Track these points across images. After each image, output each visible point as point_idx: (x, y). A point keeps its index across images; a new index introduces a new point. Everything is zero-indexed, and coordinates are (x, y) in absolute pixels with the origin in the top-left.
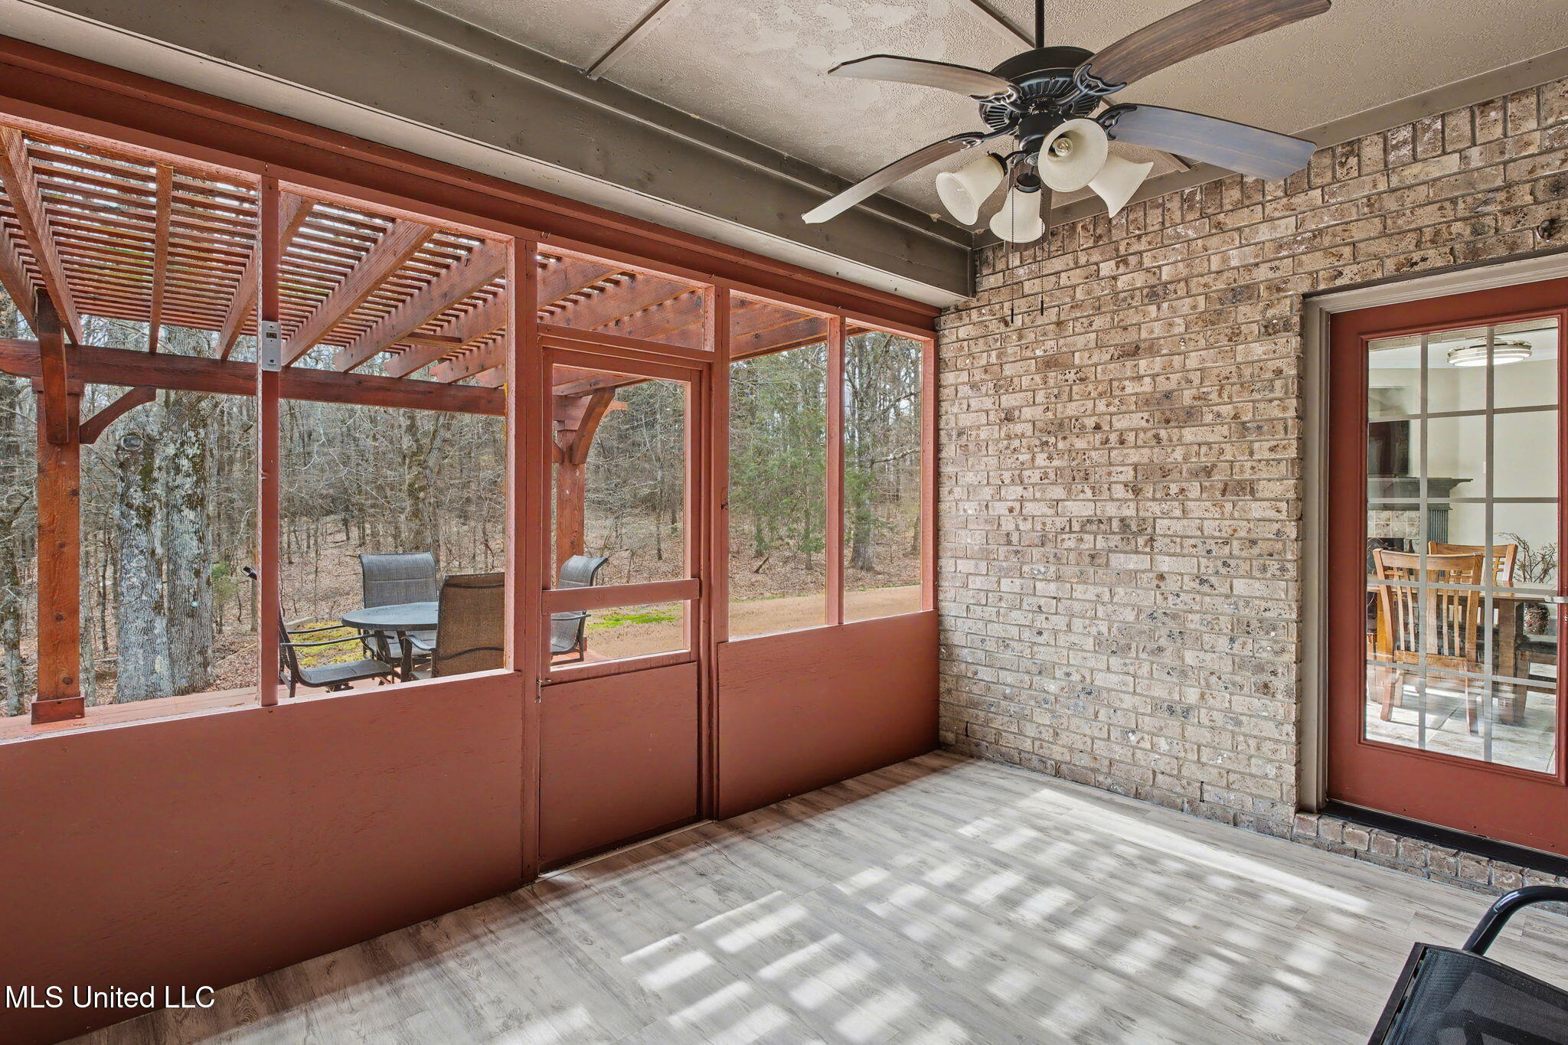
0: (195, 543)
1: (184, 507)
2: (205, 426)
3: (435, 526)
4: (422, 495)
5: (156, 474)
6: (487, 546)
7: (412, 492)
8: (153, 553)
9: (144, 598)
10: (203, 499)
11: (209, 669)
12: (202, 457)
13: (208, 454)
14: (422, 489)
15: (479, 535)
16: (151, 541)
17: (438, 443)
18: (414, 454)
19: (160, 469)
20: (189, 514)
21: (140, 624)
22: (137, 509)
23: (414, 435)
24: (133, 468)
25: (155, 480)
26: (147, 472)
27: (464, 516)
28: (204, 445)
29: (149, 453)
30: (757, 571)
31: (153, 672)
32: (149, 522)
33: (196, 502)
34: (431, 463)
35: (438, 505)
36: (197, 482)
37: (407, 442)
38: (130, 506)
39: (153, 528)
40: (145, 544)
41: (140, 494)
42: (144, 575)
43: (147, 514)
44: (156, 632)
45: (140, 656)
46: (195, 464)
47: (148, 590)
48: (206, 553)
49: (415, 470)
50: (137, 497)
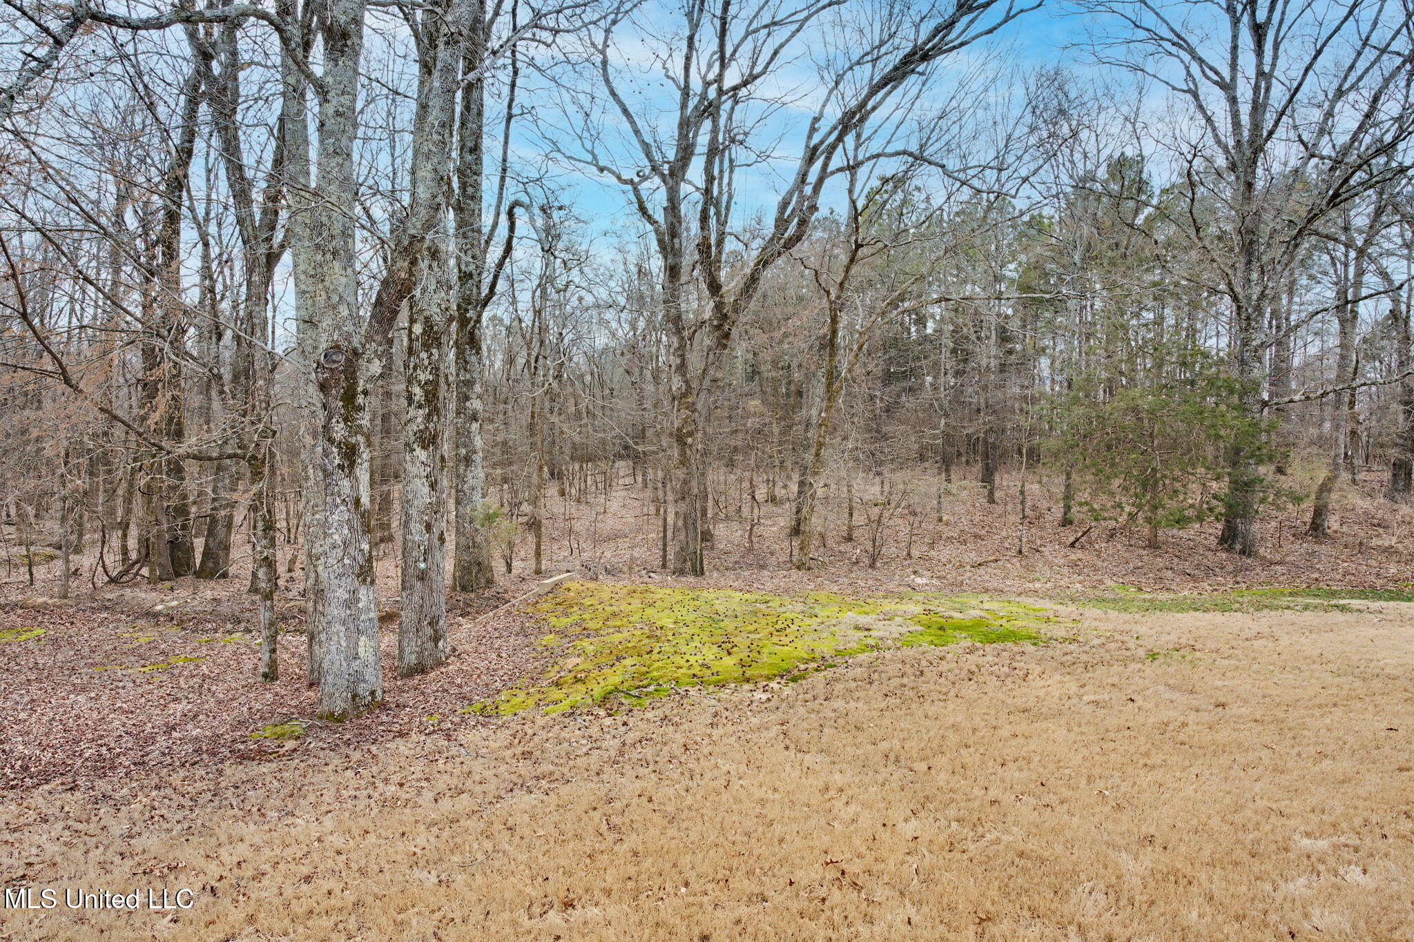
0: (426, 490)
1: (415, 446)
2: (439, 345)
3: (703, 474)
4: (690, 440)
5: (360, 400)
6: (753, 497)
7: (680, 438)
8: (357, 502)
9: (346, 561)
10: (435, 437)
11: (440, 644)
12: (435, 383)
13: (442, 380)
14: (690, 434)
15: (746, 484)
16: (355, 487)
17: (707, 383)
18: (684, 395)
19: (365, 393)
20: (421, 454)
21: (342, 594)
22: (339, 446)
23: (684, 375)
24: (334, 392)
25: (360, 408)
26: (349, 397)
27: (731, 464)
28: (437, 369)
29: (351, 372)
30: (1072, 545)
31: (357, 656)
32: (352, 464)
33: (428, 440)
34: (699, 406)
35: (705, 453)
36: (429, 415)
37: (677, 383)
38: (331, 440)
39: (357, 471)
40: (347, 491)
41: (342, 425)
42: (346, 532)
43: (350, 454)
44: (360, 605)
45: (342, 635)
46: (427, 393)
47: (351, 550)
48: (438, 503)
49: (684, 413)
50: (339, 430)
